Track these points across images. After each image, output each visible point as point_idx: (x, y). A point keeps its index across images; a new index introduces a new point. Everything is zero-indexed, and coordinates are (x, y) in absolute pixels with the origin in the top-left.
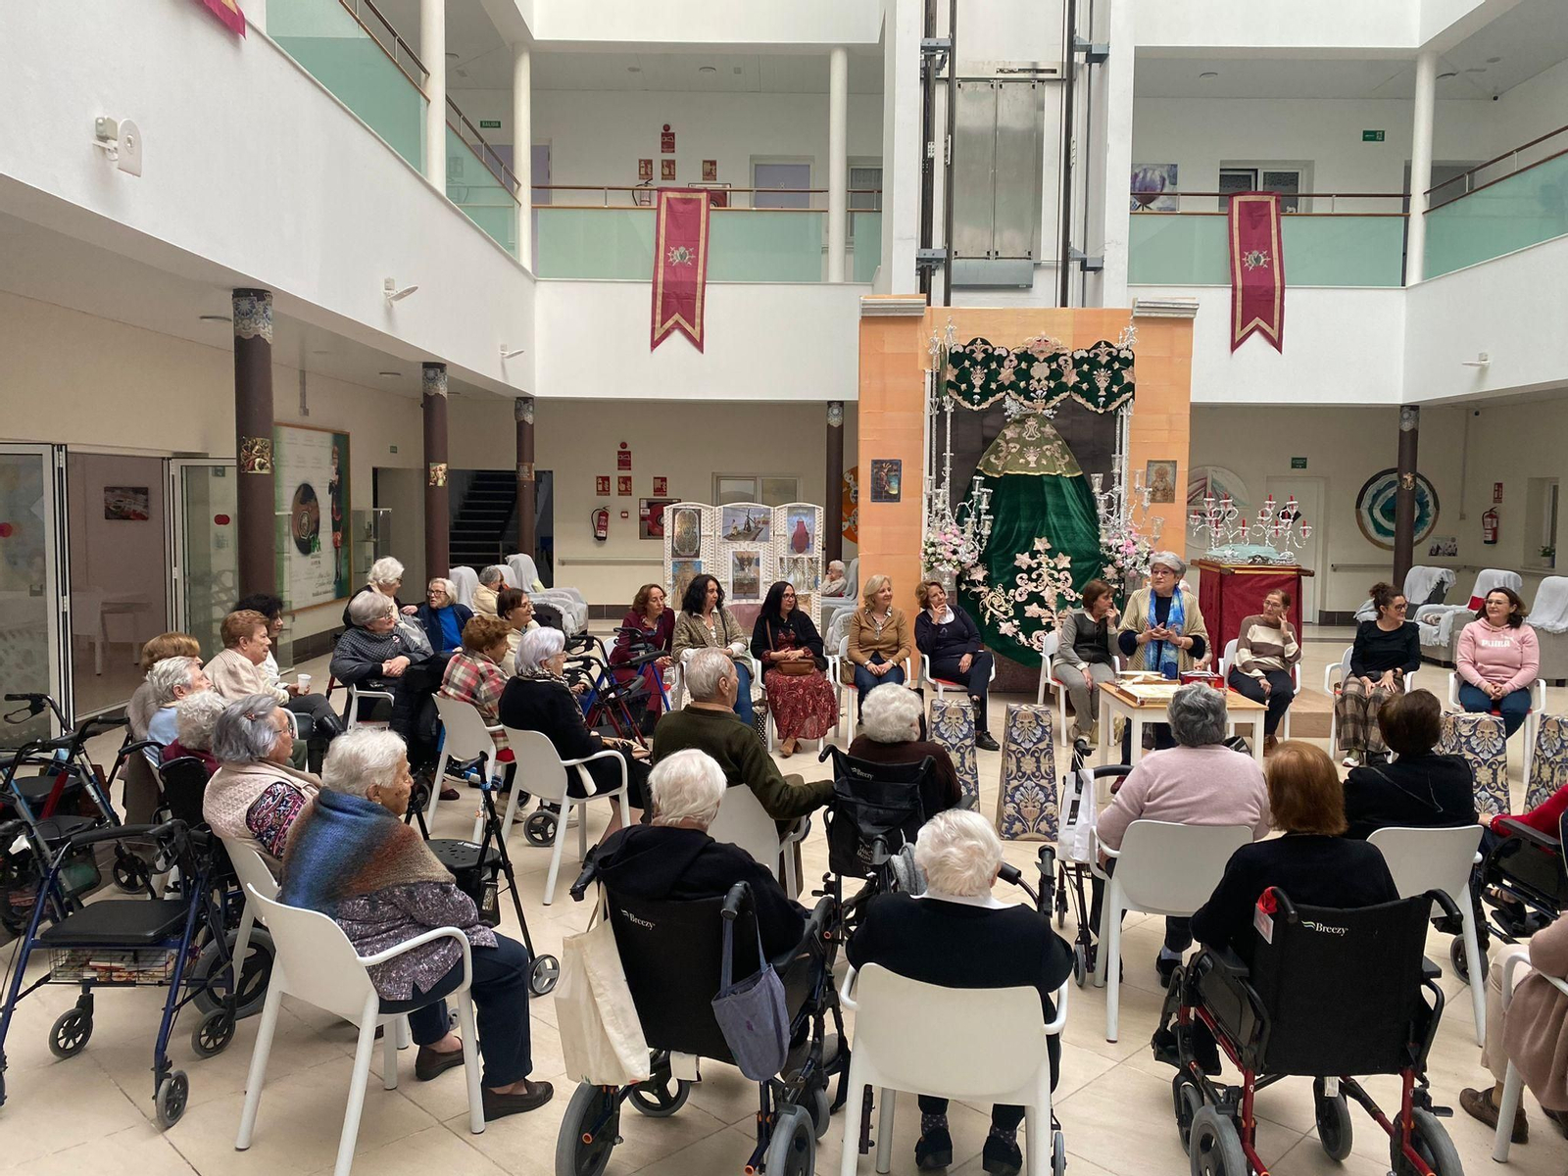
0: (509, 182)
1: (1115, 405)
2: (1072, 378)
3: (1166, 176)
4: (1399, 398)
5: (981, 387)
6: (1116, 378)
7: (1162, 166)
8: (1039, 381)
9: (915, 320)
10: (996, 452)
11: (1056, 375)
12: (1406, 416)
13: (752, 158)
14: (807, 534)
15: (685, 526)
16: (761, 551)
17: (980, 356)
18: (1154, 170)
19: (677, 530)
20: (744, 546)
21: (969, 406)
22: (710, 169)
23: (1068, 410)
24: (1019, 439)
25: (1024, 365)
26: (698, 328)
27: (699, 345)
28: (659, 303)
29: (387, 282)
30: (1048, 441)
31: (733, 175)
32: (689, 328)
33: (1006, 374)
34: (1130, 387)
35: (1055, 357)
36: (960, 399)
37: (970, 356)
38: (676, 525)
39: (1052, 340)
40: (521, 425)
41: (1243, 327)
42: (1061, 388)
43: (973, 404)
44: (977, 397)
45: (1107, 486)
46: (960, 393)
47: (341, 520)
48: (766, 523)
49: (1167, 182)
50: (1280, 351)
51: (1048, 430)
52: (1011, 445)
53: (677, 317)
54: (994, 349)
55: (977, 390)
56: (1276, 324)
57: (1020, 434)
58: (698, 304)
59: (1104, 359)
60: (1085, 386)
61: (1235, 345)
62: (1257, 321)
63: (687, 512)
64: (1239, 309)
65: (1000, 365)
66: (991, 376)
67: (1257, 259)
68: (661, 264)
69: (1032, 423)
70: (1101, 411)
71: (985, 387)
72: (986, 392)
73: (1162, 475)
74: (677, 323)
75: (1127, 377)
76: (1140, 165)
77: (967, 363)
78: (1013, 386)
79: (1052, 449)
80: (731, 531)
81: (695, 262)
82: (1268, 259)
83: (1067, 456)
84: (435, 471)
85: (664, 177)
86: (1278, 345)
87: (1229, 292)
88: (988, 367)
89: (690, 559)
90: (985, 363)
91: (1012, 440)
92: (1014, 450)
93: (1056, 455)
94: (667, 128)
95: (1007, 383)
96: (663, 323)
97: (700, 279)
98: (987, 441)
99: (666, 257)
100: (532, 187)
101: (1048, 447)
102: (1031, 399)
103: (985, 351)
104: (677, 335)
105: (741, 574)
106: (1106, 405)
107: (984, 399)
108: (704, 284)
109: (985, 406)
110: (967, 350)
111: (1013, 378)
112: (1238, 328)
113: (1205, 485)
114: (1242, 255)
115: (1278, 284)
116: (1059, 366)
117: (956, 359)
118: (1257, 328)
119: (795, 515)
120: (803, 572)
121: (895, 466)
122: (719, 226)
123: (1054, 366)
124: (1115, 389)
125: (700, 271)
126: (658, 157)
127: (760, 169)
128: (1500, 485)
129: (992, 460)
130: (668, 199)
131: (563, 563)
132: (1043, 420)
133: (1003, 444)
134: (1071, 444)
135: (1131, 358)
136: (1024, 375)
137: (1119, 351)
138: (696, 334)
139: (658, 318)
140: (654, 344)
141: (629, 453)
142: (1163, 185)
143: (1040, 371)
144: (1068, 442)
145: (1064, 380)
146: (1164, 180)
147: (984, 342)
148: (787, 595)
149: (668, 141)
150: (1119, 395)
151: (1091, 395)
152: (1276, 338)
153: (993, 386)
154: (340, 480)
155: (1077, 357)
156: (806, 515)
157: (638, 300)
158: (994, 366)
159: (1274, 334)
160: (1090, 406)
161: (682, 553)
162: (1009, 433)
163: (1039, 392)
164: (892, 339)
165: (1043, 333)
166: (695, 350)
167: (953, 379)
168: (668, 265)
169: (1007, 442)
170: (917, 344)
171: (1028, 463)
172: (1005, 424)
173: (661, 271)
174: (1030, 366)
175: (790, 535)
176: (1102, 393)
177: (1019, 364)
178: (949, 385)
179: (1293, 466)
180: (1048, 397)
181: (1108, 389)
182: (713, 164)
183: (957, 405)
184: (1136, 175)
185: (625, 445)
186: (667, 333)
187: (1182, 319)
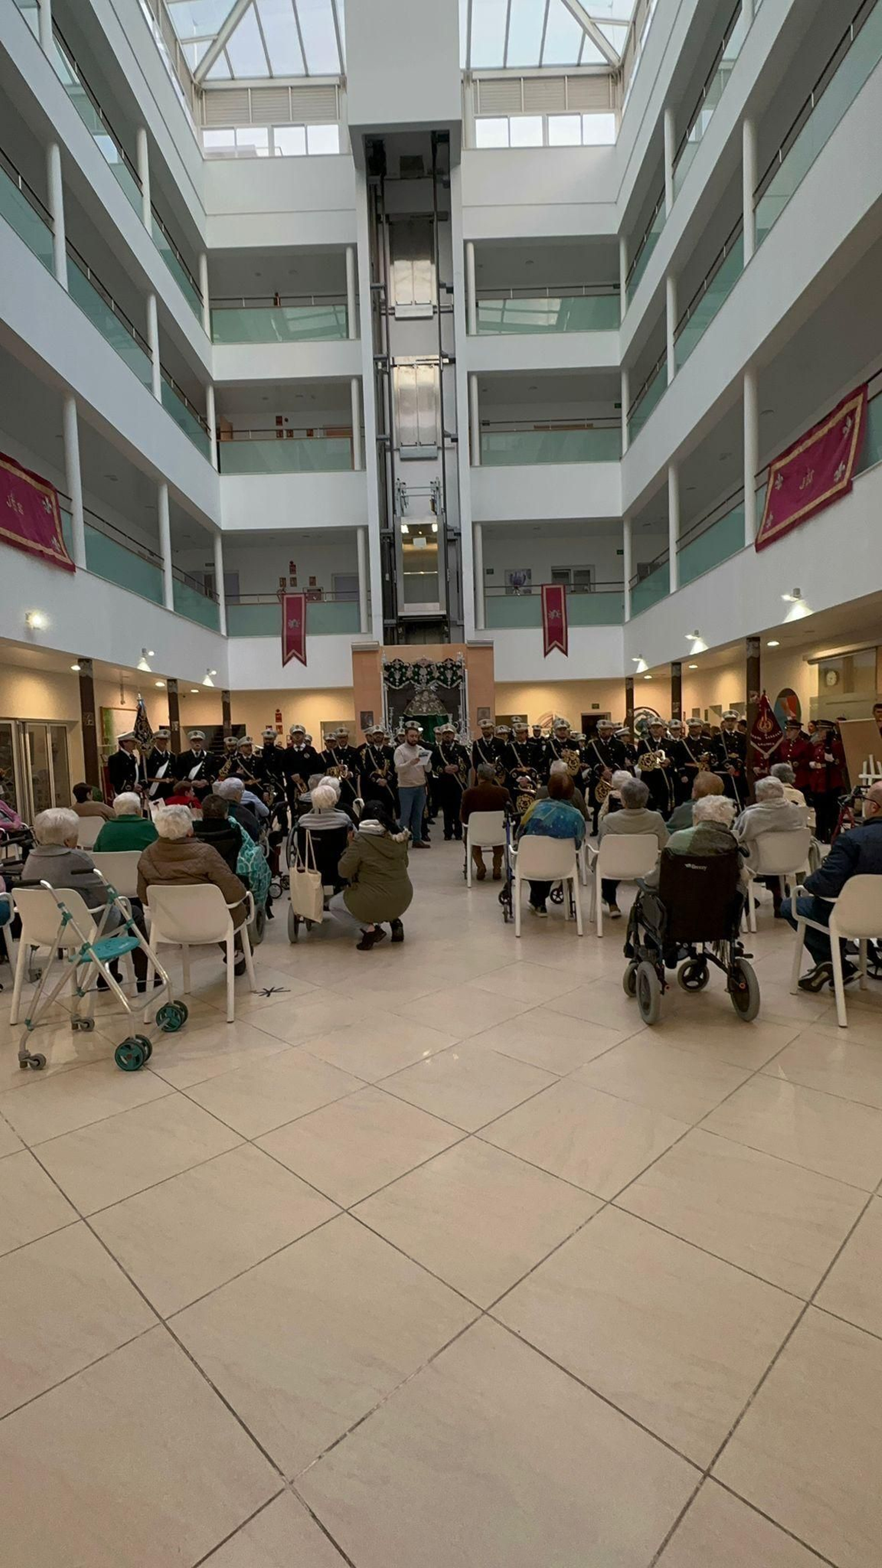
0: (212, 595)
1: (455, 685)
2: (436, 674)
3: (526, 575)
4: (623, 674)
5: (399, 679)
6: (455, 673)
7: (523, 570)
8: (423, 676)
9: (375, 652)
10: (411, 707)
11: (430, 673)
12: (627, 682)
13: (332, 575)
17: (398, 667)
18: (520, 572)
22: (313, 581)
23: (439, 687)
24: (420, 701)
25: (416, 670)
26: (303, 655)
27: (304, 663)
28: (285, 645)
29: (143, 649)
30: (433, 701)
31: (325, 583)
32: (299, 655)
33: (409, 674)
34: (461, 677)
35: (429, 666)
36: (390, 685)
37: (393, 667)
39: (429, 661)
40: (224, 703)
41: (549, 645)
42: (433, 678)
43: (395, 686)
44: (397, 684)
45: (454, 720)
46: (390, 682)
50: (567, 656)
51: (433, 696)
52: (417, 703)
53: (293, 651)
54: (403, 664)
55: (397, 681)
56: (564, 643)
57: (421, 698)
58: (303, 645)
59: (449, 666)
60: (442, 677)
61: (546, 654)
62: (556, 642)
64: (547, 637)
65: (406, 670)
67: (555, 614)
68: (285, 628)
69: (426, 693)
70: (450, 688)
71: (401, 679)
72: (401, 682)
74: (294, 654)
75: (459, 673)
76: (513, 570)
77: (393, 670)
78: (413, 678)
79: (434, 704)
81: (300, 626)
82: (560, 614)
83: (440, 707)
85: (292, 585)
86: (566, 653)
87: (542, 629)
88: (402, 671)
90: (400, 669)
91: (418, 701)
92: (418, 705)
94: (292, 563)
95: (410, 677)
96: (288, 653)
97: (303, 633)
98: (409, 701)
99: (287, 624)
100: (225, 596)
101: (432, 703)
102: (419, 683)
103: (400, 664)
104: (294, 659)
106: (451, 685)
107: (400, 684)
108: (305, 636)
109: (401, 687)
110: (392, 664)
111: (412, 675)
112: (547, 646)
114: (548, 613)
115: (564, 625)
116: (431, 669)
117: (387, 668)
118: (556, 645)
121: (370, 714)
122: (312, 610)
123: (429, 669)
124: (455, 678)
125: (303, 630)
126: (288, 576)
127: (337, 579)
129: (410, 710)
130: (287, 598)
132: (430, 692)
135: (460, 665)
136: (418, 674)
137: (455, 662)
138: (302, 657)
139: (285, 652)
140: (284, 664)
141: (281, 714)
142: (525, 579)
143: (423, 672)
144: (442, 701)
145: (433, 675)
147: (399, 660)
149: (293, 568)
150: (456, 681)
151: (445, 681)
152: (565, 650)
153: (404, 679)
155: (438, 665)
157: (275, 644)
158: (404, 670)
159: (564, 648)
160: (445, 686)
162: (417, 698)
163: (423, 681)
164: (365, 659)
165: (424, 656)
166: (303, 665)
167: (387, 677)
168: (288, 628)
169: (415, 702)
170: (376, 662)
171: (423, 710)
172: (416, 695)
173: (285, 631)
174: (419, 670)
176: (449, 680)
177: (414, 669)
178: (385, 679)
179: (593, 708)
180: (427, 683)
181: (452, 679)
182: (314, 578)
183: (389, 687)
184: (512, 575)
185: (278, 711)
186: (290, 659)
187: (488, 647)
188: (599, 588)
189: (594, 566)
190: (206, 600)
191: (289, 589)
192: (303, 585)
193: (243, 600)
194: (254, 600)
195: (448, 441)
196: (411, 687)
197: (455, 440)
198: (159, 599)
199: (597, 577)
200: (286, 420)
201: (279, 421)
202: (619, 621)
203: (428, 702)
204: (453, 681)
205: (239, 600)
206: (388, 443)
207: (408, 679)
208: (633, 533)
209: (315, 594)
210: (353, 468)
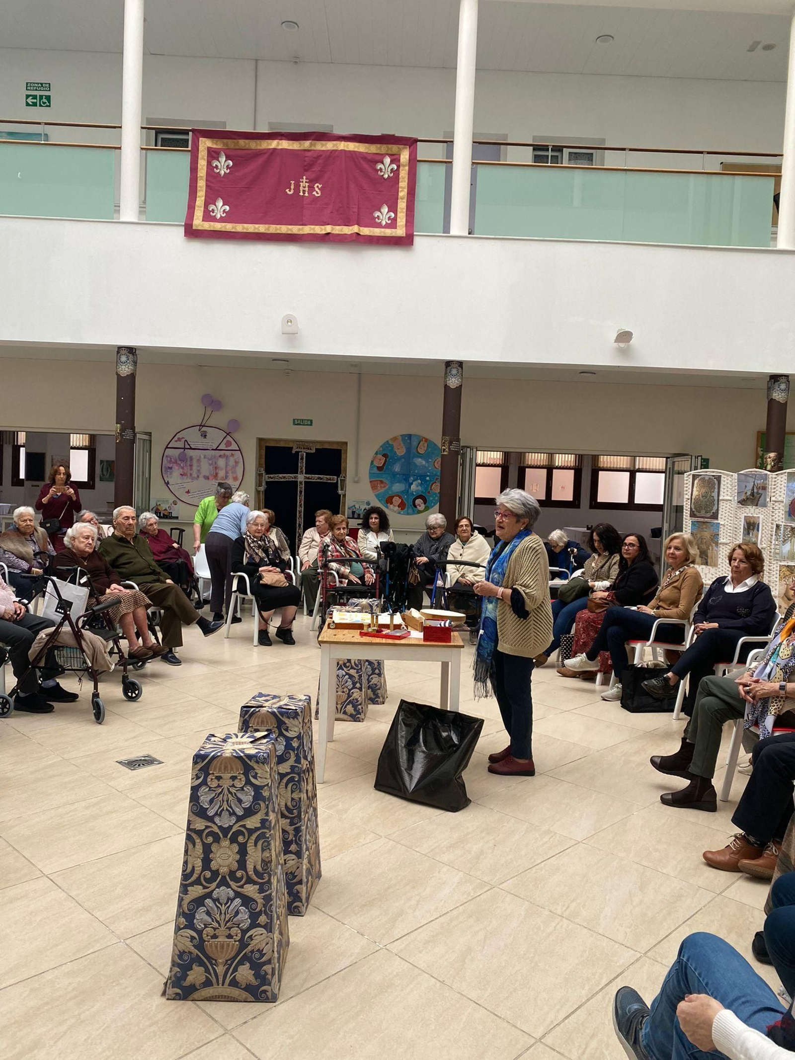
15: (703, 491)
16: (762, 517)
19: (695, 493)
20: (751, 511)
38: (695, 489)
48: (764, 488)
80: (743, 497)
89: (709, 520)
105: (747, 538)
161: (698, 514)
175: (787, 501)
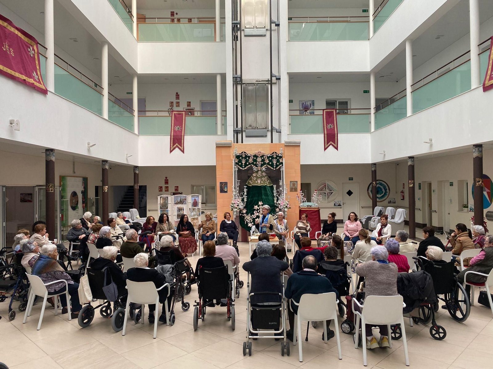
1: (278, 168)
2: (267, 161)
3: (311, 103)
4: (370, 162)
5: (244, 164)
6: (278, 161)
7: (310, 101)
8: (259, 162)
9: (230, 147)
10: (251, 180)
11: (263, 160)
12: (373, 166)
13: (201, 101)
14: (197, 202)
15: (164, 201)
16: (184, 207)
17: (244, 156)
18: (308, 102)
19: (161, 202)
20: (180, 206)
21: (242, 169)
22: (189, 104)
23: (267, 169)
24: (256, 176)
25: (255, 158)
26: (182, 147)
27: (183, 152)
28: (172, 141)
29: (88, 143)
31: (196, 106)
32: (180, 147)
33: (251, 160)
34: (282, 163)
35: (263, 156)
36: (239, 167)
37: (241, 156)
39: (262, 152)
40: (135, 174)
42: (265, 164)
44: (243, 166)
45: (277, 188)
46: (239, 165)
47: (85, 201)
48: (186, 200)
49: (312, 105)
50: (338, 150)
51: (264, 174)
52: (254, 178)
53: (177, 144)
54: (247, 154)
55: (243, 165)
56: (336, 143)
57: (257, 175)
58: (183, 141)
59: (275, 156)
60: (270, 163)
61: (325, 149)
62: (331, 142)
63: (164, 197)
64: (326, 140)
65: (249, 158)
66: (247, 161)
67: (331, 126)
68: (172, 130)
69: (260, 172)
70: (274, 169)
71: (245, 164)
72: (246, 165)
73: (294, 185)
74: (177, 146)
75: (281, 161)
76: (304, 101)
78: (253, 163)
79: (264, 179)
80: (176, 202)
81: (182, 130)
82: (333, 126)
83: (269, 180)
84: (105, 188)
85: (177, 106)
86: (337, 148)
87: (323, 135)
88: (246, 159)
89: (165, 209)
91: (255, 177)
92: (255, 179)
93: (266, 180)
94: (177, 93)
95: (251, 163)
96: (173, 146)
97: (183, 134)
98: (249, 177)
99: (174, 129)
100: (138, 111)
101: (263, 178)
102: (257, 167)
103: (245, 155)
104: (177, 149)
105: (179, 213)
106: (276, 168)
107: (245, 167)
108: (184, 136)
109: (245, 168)
110: (241, 155)
111: (252, 161)
112: (326, 145)
113: (325, 186)
114: (326, 125)
115: (336, 133)
116: (264, 158)
117: (238, 157)
118: (331, 144)
119: (194, 197)
120: (196, 212)
121: (226, 184)
122: (189, 121)
123: (263, 158)
124: (278, 164)
125: (183, 132)
126: (175, 101)
127: (203, 104)
128: (404, 184)
129: (250, 182)
130: (174, 113)
131: (149, 211)
132: (262, 172)
133: (253, 178)
134: (270, 177)
135: (281, 156)
136: (256, 161)
137: (278, 154)
138: (182, 148)
139: (172, 145)
140: (171, 151)
141: (168, 180)
143: (259, 159)
144: (269, 177)
145: (265, 162)
146: (311, 104)
147: (245, 153)
148: (185, 218)
149: (178, 96)
150: (279, 165)
151: (272, 165)
152: (336, 147)
153: (248, 163)
154: (85, 190)
155: (268, 156)
156: (196, 197)
157: (166, 140)
158: (247, 158)
159: (336, 146)
160: (272, 168)
161: (163, 208)
162: (254, 175)
163: (259, 165)
164: (224, 152)
165: (260, 150)
166: (182, 153)
167: (237, 162)
168: (174, 131)
169: (253, 177)
170: (230, 153)
171: (258, 182)
172: (253, 173)
173: (172, 132)
174: (257, 158)
175: (192, 202)
177: (254, 158)
178: (236, 163)
179: (349, 180)
180: (261, 166)
181: (276, 164)
182: (190, 102)
183: (239, 168)
184: (303, 103)
185: (166, 178)
186: (174, 149)
187: (297, 146)
188: (353, 112)
189: (350, 99)
190: (127, 114)
191: (175, 108)
192: (183, 107)
193: (148, 114)
194: (155, 114)
195: (273, 25)
196: (251, 168)
197: (278, 25)
198: (99, 112)
199: (353, 105)
200: (177, 14)
201: (172, 14)
202: (368, 130)
203: (261, 177)
204: (277, 166)
205: (145, 113)
206: (238, 26)
207: (250, 164)
208: (376, 82)
209: (191, 112)
210: (215, 40)
